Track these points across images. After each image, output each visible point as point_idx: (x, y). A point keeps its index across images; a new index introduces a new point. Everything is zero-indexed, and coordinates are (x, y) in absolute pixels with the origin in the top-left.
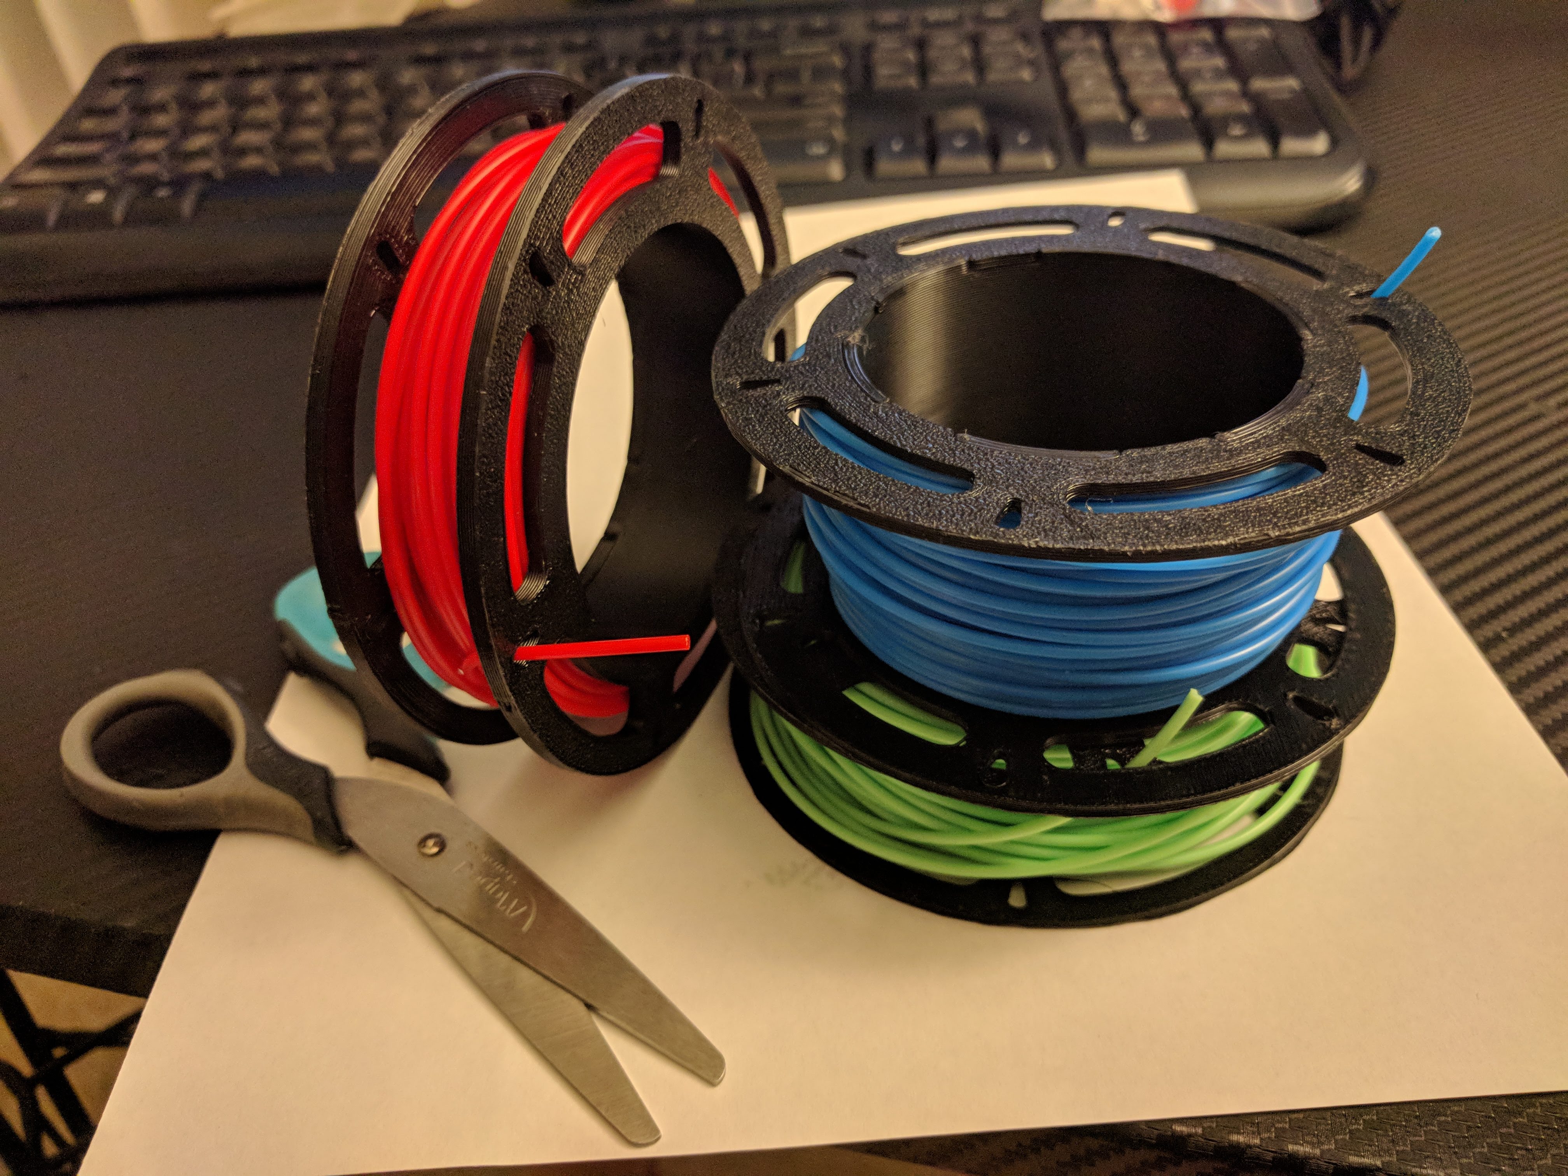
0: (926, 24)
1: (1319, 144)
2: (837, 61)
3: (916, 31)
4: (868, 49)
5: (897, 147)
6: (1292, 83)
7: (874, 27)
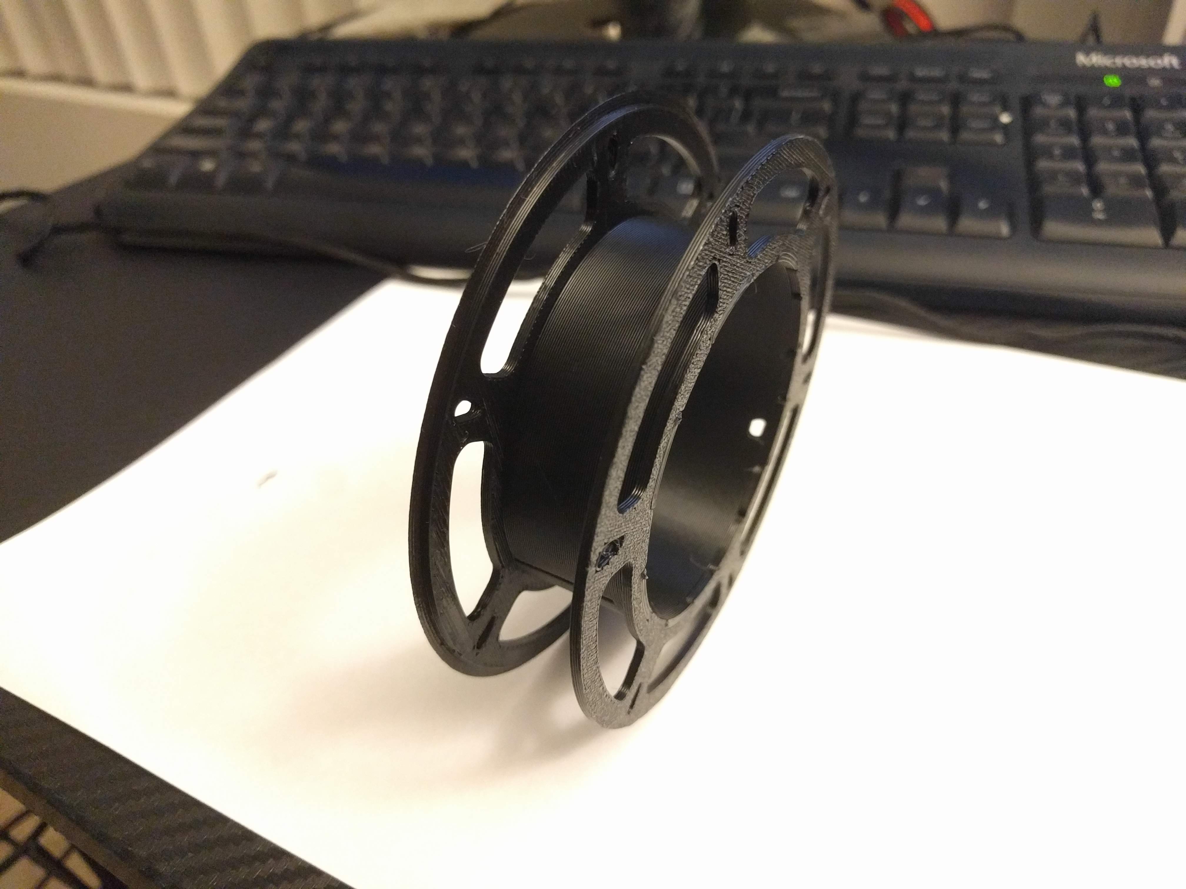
0: (913, 78)
2: (827, 106)
3: (902, 85)
4: (856, 98)
7: (865, 77)
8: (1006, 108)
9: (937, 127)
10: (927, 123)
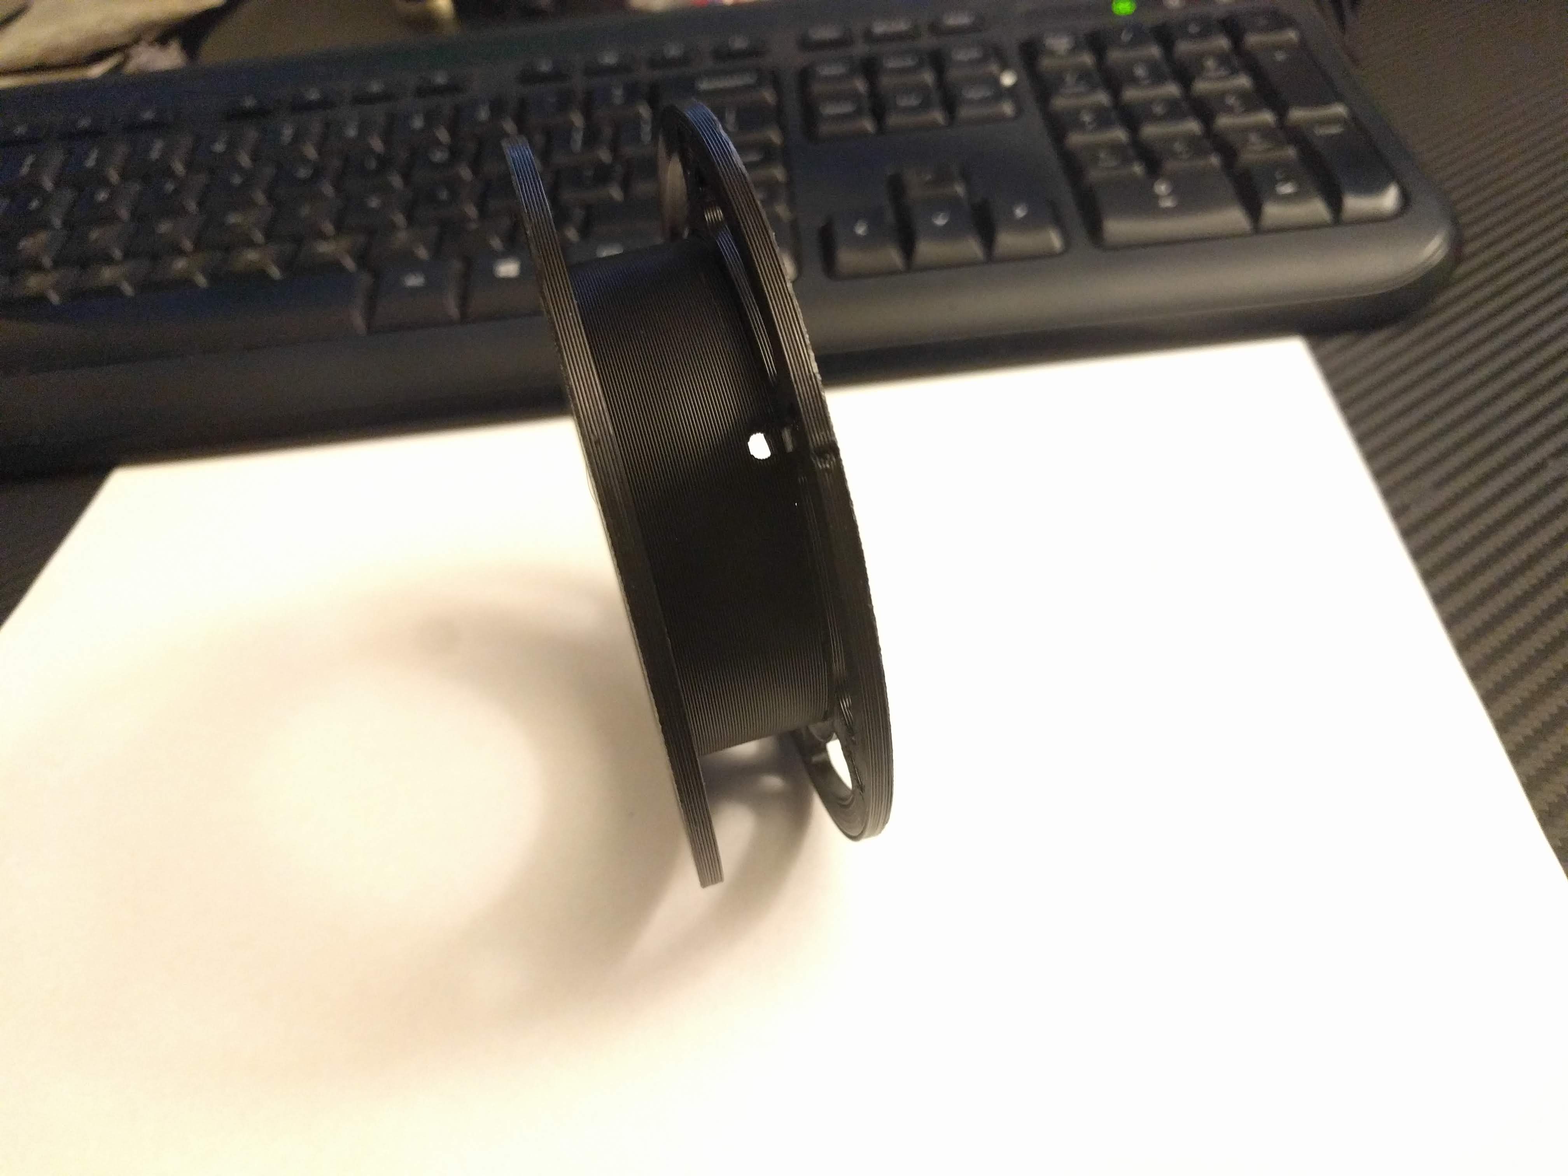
0: (869, 36)
1: (1389, 199)
2: (768, 96)
3: (860, 49)
4: (805, 76)
5: (861, 230)
6: (1339, 109)
7: (806, 44)
8: (1005, 66)
9: (925, 105)
10: (912, 101)
